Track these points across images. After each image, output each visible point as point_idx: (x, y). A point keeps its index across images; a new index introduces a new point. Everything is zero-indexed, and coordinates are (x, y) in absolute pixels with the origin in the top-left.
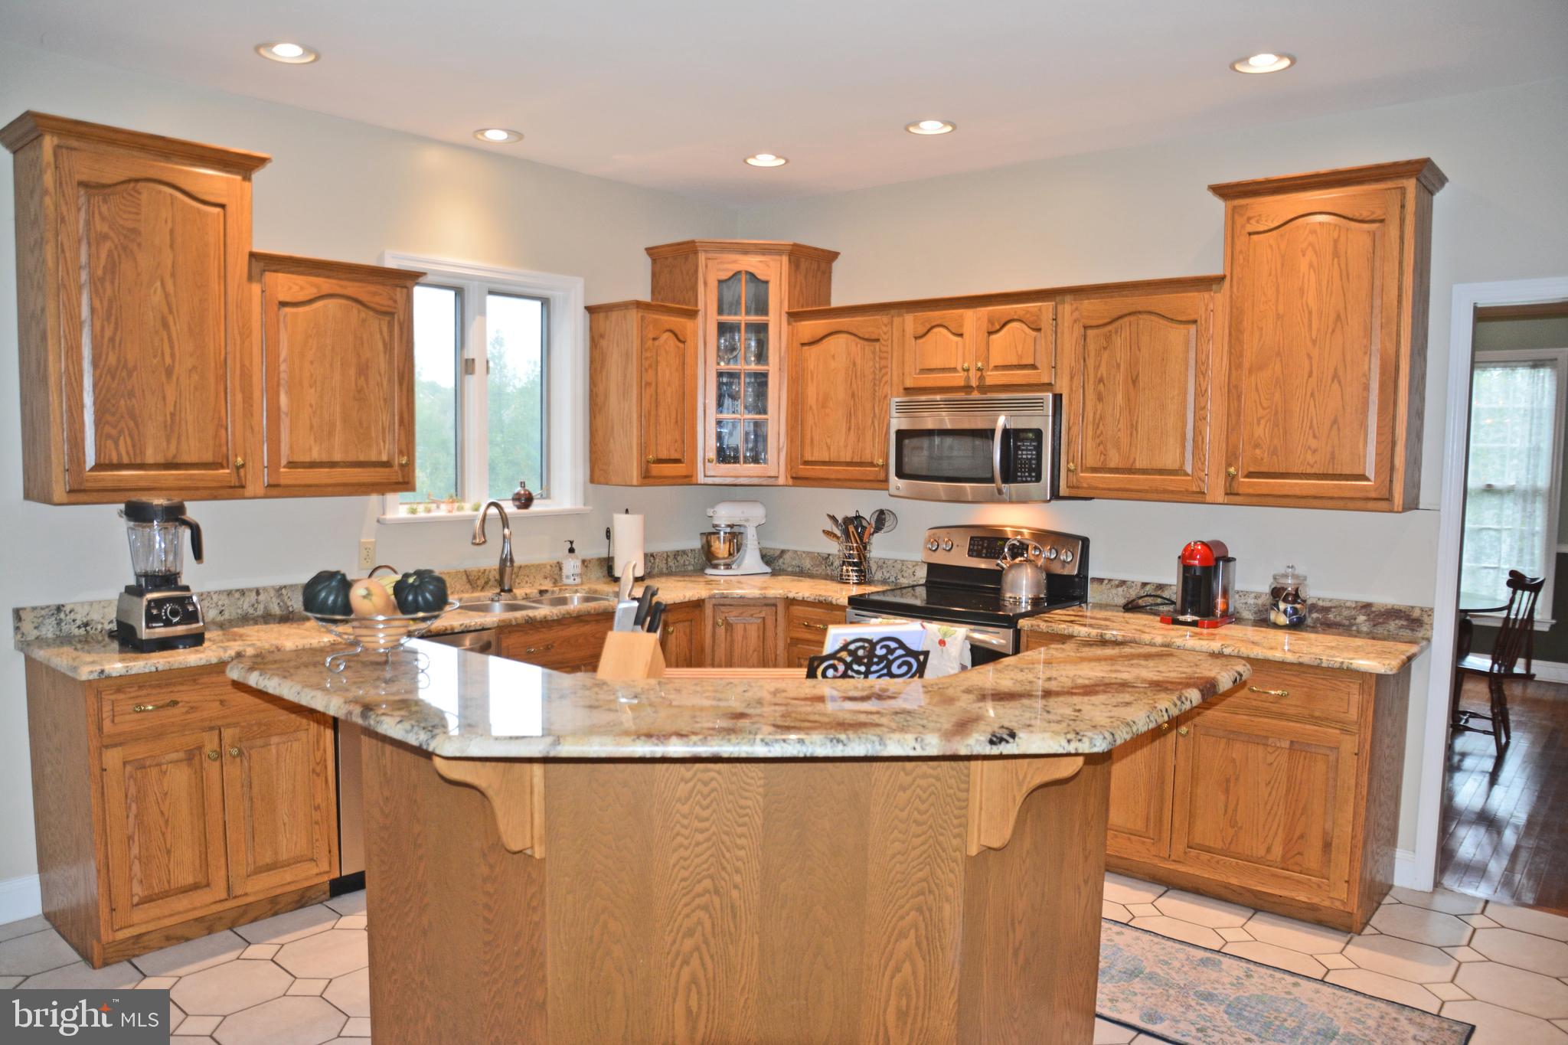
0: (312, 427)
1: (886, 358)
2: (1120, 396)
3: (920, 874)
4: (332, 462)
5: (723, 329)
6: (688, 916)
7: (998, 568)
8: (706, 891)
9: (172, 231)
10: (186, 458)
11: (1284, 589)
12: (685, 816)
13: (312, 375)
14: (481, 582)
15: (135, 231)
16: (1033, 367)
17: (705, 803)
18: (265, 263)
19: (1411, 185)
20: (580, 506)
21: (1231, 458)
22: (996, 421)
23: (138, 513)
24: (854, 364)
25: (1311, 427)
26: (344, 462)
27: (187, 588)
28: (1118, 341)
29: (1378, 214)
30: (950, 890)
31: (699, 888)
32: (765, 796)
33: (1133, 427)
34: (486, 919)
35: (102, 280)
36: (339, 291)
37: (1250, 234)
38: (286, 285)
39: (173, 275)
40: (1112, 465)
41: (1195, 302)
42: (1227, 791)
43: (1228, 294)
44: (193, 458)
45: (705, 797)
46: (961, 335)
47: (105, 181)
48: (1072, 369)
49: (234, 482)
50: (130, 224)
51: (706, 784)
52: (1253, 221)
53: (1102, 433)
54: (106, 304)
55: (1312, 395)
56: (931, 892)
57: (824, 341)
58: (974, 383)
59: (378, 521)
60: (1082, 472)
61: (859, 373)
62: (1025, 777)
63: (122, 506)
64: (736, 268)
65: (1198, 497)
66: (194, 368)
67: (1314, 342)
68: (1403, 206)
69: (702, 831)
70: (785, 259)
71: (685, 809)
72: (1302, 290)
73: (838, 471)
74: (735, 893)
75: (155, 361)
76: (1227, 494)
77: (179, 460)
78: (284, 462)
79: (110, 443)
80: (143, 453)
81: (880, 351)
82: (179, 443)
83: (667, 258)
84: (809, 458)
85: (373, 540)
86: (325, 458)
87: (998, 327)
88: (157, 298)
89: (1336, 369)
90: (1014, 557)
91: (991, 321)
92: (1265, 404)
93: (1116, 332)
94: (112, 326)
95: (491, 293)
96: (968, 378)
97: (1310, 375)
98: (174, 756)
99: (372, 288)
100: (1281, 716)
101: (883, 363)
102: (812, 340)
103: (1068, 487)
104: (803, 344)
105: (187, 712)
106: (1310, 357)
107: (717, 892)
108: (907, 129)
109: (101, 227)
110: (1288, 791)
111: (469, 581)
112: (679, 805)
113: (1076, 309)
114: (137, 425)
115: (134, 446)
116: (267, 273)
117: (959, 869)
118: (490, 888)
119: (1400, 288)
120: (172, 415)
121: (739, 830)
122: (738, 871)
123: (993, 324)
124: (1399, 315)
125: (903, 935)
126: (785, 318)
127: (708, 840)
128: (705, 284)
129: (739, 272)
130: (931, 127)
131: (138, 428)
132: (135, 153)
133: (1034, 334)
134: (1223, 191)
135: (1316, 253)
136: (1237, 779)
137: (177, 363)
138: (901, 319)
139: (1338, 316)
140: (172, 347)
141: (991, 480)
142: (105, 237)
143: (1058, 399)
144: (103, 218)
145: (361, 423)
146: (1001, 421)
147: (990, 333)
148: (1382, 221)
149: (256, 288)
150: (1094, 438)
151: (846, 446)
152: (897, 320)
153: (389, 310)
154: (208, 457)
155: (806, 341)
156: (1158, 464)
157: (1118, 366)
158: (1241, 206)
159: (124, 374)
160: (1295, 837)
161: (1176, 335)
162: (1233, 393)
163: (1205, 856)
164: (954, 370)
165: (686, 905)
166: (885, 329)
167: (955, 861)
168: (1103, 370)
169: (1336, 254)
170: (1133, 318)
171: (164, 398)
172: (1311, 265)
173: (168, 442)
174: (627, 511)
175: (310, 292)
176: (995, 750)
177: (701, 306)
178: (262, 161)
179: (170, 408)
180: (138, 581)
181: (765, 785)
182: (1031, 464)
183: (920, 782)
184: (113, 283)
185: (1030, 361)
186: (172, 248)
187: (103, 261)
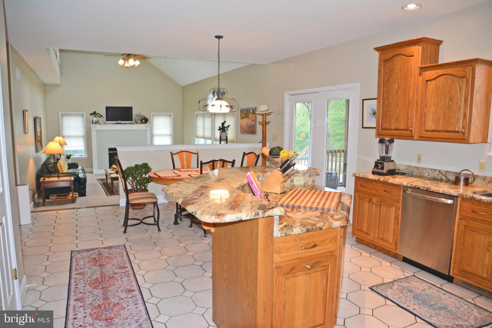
0: (433, 119)
4: (438, 130)
9: (400, 67)
13: (434, 102)
15: (393, 69)
18: (424, 69)
26: (443, 131)
35: (386, 83)
36: (445, 73)
38: (428, 75)
39: (400, 79)
44: (401, 128)
47: (388, 59)
49: (410, 135)
54: (386, 89)
66: (403, 103)
75: (395, 102)
77: (399, 128)
78: (424, 130)
79: (385, 124)
80: (391, 126)
82: (398, 124)
85: (485, 162)
86: (436, 129)
88: (396, 86)
94: (387, 94)
98: (366, 200)
109: (387, 70)
114: (390, 118)
115: (389, 124)
116: (423, 72)
120: (398, 116)
131: (390, 120)
132: (395, 49)
137: (399, 103)
140: (399, 98)
142: (387, 72)
144: (387, 68)
145: (449, 117)
149: (421, 77)
153: (463, 75)
154: (405, 128)
159: (389, 106)
173: (396, 123)
175: (436, 75)
179: (397, 114)
184: (388, 84)
186: (400, 71)
187: (386, 79)
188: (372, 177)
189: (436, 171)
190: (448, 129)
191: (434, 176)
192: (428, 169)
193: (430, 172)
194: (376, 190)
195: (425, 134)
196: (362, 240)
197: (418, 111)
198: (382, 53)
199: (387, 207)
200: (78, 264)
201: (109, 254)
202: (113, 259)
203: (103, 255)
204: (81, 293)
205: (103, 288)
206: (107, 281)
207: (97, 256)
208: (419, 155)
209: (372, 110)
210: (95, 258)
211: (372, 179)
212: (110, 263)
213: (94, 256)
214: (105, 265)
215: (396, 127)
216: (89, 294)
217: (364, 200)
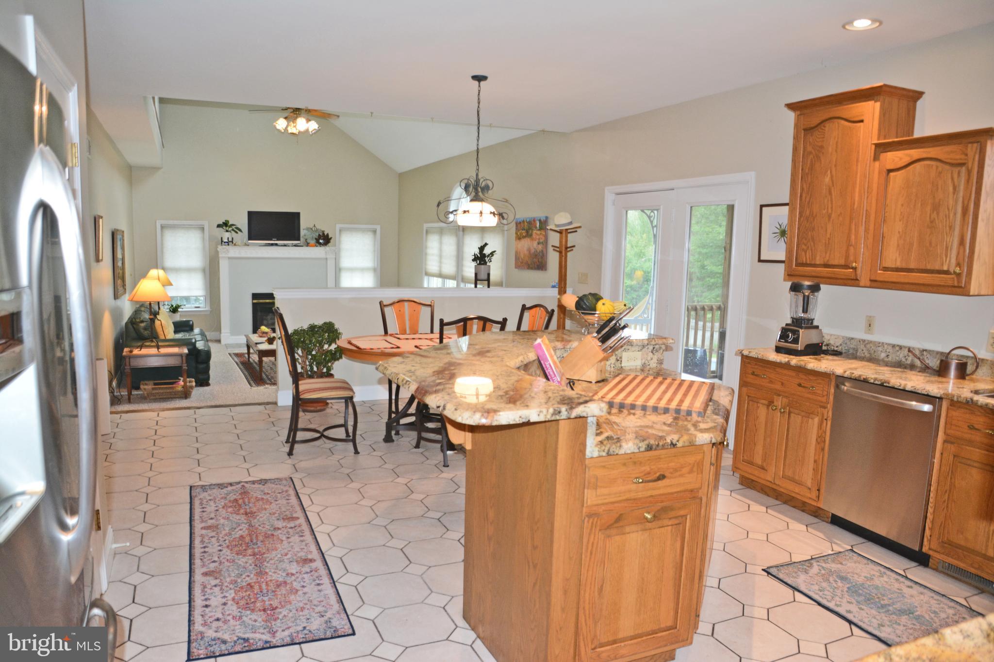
0: (898, 245)
4: (909, 269)
9: (837, 142)
10: (832, 262)
15: (822, 147)
26: (917, 269)
35: (807, 174)
36: (925, 156)
38: (892, 159)
39: (835, 166)
44: (836, 262)
47: (812, 126)
49: (853, 277)
50: (820, 144)
54: (808, 186)
66: (841, 213)
75: (824, 212)
77: (830, 263)
79: (803, 253)
80: (815, 259)
82: (830, 254)
86: (904, 266)
88: (827, 180)
94: (809, 197)
105: (769, 383)
109: (809, 149)
114: (814, 243)
115: (812, 255)
116: (882, 154)
120: (829, 239)
131: (814, 246)
132: (827, 107)
137: (833, 213)
142: (811, 153)
144: (810, 144)
145: (930, 243)
149: (877, 164)
154: (842, 262)
159: (812, 220)
171: (826, 230)
175: (907, 160)
179: (828, 236)
184: (811, 175)
186: (836, 151)
187: (808, 165)
188: (776, 357)
189: (903, 349)
190: (929, 267)
191: (897, 358)
192: (886, 344)
193: (891, 351)
194: (782, 384)
195: (881, 275)
196: (753, 481)
197: (869, 229)
198: (800, 115)
199: (803, 417)
200: (204, 510)
201: (262, 493)
202: (271, 503)
203: (250, 496)
204: (214, 562)
205: (254, 554)
206: (262, 542)
207: (240, 497)
208: (870, 317)
209: (779, 227)
210: (236, 500)
211: (774, 362)
212: (265, 509)
213: (235, 497)
214: (255, 513)
215: (826, 260)
216: (229, 564)
217: (758, 402)
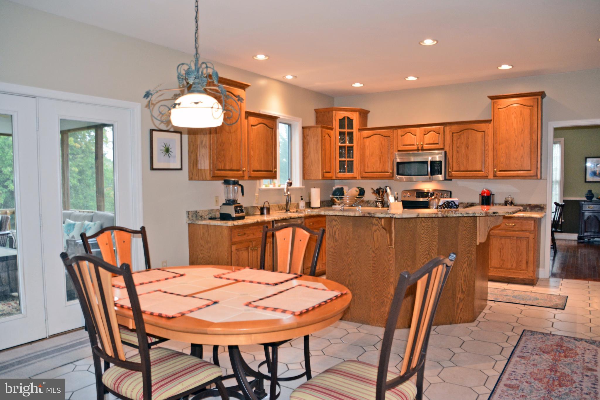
0: (258, 160)
1: (392, 142)
2: (463, 152)
3: (468, 249)
5: (341, 133)
6: (423, 260)
7: (428, 201)
8: (427, 254)
10: (234, 168)
11: (508, 201)
12: (423, 237)
13: (257, 146)
14: (281, 208)
16: (438, 144)
17: (427, 234)
18: (249, 114)
19: (539, 97)
20: (301, 186)
21: (495, 166)
22: (428, 159)
23: (227, 183)
24: (382, 144)
25: (516, 158)
26: (264, 170)
27: (239, 204)
28: (462, 137)
29: (532, 104)
30: (473, 253)
31: (425, 254)
32: (438, 233)
33: (467, 159)
34: (373, 267)
36: (263, 122)
37: (498, 109)
38: (253, 120)
40: (462, 170)
41: (483, 126)
42: (500, 252)
43: (493, 124)
45: (427, 233)
46: (416, 135)
48: (449, 144)
49: (243, 175)
51: (427, 230)
52: (499, 106)
53: (458, 161)
55: (516, 150)
56: (470, 253)
57: (371, 137)
58: (420, 148)
59: (259, 189)
60: (453, 172)
61: (383, 146)
62: (490, 226)
63: (223, 181)
64: (344, 115)
65: (486, 177)
66: (235, 143)
67: (516, 136)
68: (538, 103)
69: (426, 241)
70: (358, 113)
71: (423, 236)
72: (512, 124)
73: (377, 175)
74: (432, 254)
76: (494, 176)
78: (252, 170)
80: (226, 167)
81: (390, 140)
82: (233, 164)
83: (321, 112)
84: (366, 171)
85: (258, 195)
86: (260, 169)
87: (427, 133)
89: (522, 143)
90: (431, 197)
91: (425, 131)
92: (504, 152)
93: (462, 134)
95: (280, 123)
96: (418, 147)
97: (515, 145)
98: (244, 249)
99: (269, 121)
100: (513, 231)
101: (391, 143)
102: (367, 137)
103: (449, 176)
104: (364, 138)
105: (247, 236)
106: (515, 140)
107: (429, 254)
108: (405, 79)
110: (517, 249)
111: (279, 208)
112: (422, 235)
113: (450, 128)
116: (248, 117)
117: (475, 248)
118: (375, 259)
119: (538, 123)
120: (231, 156)
121: (433, 240)
122: (433, 249)
123: (425, 132)
124: (538, 130)
125: (465, 263)
126: (358, 130)
127: (427, 243)
128: (335, 120)
129: (345, 117)
130: (411, 78)
131: (225, 159)
133: (438, 135)
134: (492, 98)
135: (516, 114)
136: (503, 248)
137: (232, 142)
138: (396, 131)
139: (522, 130)
140: (231, 137)
141: (427, 175)
143: (446, 152)
146: (430, 159)
147: (424, 135)
148: (533, 106)
149: (247, 121)
150: (456, 163)
151: (379, 167)
152: (395, 131)
153: (272, 127)
154: (238, 168)
155: (365, 137)
156: (475, 169)
157: (463, 143)
158: (496, 102)
160: (519, 261)
161: (479, 135)
162: (495, 149)
163: (495, 270)
164: (414, 145)
165: (423, 257)
166: (391, 134)
167: (474, 246)
168: (458, 144)
169: (521, 114)
170: (466, 130)
171: (230, 151)
172: (515, 117)
173: (231, 163)
174: (315, 188)
175: (257, 122)
176: (494, 215)
177: (334, 127)
178: (248, 86)
179: (231, 154)
180: (226, 202)
181: (438, 230)
182: (439, 170)
183: (468, 229)
185: (437, 142)
190: (267, 169)
195: (252, 174)
209: (164, 146)
215: (231, 167)
217: (241, 251)
